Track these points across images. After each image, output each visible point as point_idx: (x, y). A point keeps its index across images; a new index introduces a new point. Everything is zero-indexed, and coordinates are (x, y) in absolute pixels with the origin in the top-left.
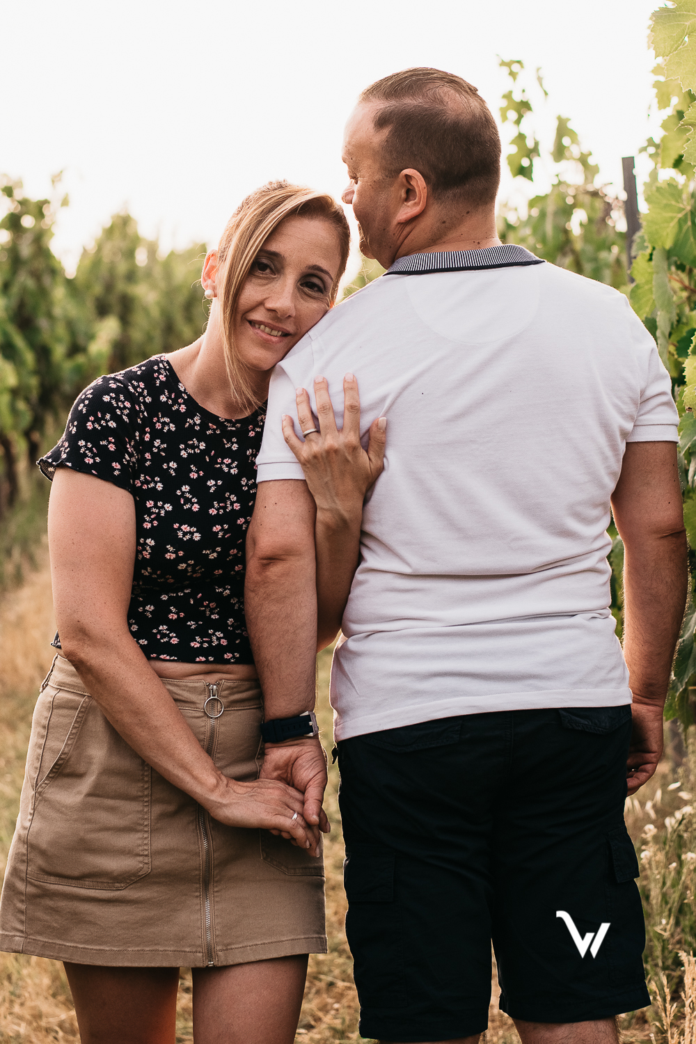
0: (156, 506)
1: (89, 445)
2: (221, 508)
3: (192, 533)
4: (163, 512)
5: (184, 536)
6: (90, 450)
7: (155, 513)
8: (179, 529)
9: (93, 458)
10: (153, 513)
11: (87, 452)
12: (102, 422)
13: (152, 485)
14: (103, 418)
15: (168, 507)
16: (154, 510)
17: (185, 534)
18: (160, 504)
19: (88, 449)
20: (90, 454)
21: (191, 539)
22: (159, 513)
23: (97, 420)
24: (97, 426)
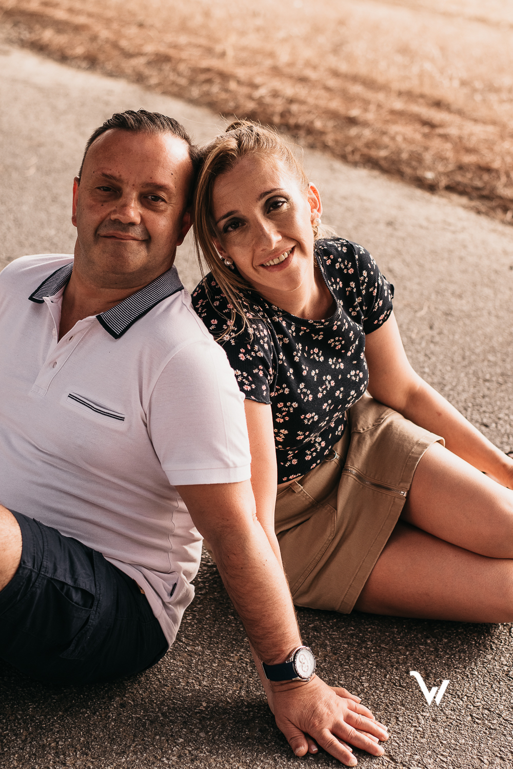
0: (285, 406)
1: (245, 374)
2: (324, 390)
3: (313, 417)
4: (291, 410)
5: (308, 422)
6: (247, 378)
7: (286, 411)
8: (305, 418)
9: (250, 385)
10: (284, 411)
11: (244, 380)
12: (252, 353)
13: (281, 391)
14: (252, 350)
15: (295, 405)
16: (284, 409)
17: (309, 420)
18: (288, 404)
19: (244, 378)
20: (247, 382)
21: (313, 421)
22: (289, 411)
23: (248, 352)
24: (248, 357)
